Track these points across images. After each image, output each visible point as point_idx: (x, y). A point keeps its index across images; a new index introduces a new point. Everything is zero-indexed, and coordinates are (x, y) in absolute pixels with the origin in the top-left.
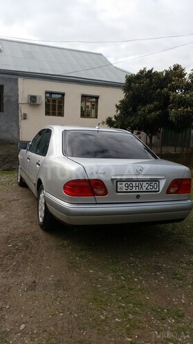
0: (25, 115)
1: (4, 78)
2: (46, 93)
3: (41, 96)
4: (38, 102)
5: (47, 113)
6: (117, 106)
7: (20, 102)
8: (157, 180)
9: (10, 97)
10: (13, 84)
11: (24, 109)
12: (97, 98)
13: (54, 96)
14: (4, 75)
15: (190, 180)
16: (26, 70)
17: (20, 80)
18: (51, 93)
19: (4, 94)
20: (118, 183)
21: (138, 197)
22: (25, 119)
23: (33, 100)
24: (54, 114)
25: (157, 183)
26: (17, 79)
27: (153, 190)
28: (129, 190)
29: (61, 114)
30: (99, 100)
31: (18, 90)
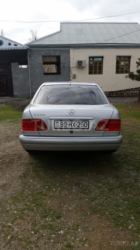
0: (75, 75)
1: (60, 51)
2: (90, 58)
3: (85, 61)
4: (83, 66)
5: (90, 73)
6: (137, 63)
7: (71, 66)
8: (87, 121)
9: (65, 63)
10: (66, 54)
11: (74, 71)
12: (130, 57)
13: (95, 59)
14: (60, 48)
15: (119, 121)
16: (75, 42)
17: (72, 51)
18: (93, 58)
19: (61, 62)
20: (56, 122)
21: (71, 132)
22: (74, 78)
23: (80, 64)
24: (95, 73)
25: (87, 122)
26: (69, 50)
27: (84, 127)
28: (63, 127)
29: (100, 72)
30: (131, 59)
31: (70, 58)
